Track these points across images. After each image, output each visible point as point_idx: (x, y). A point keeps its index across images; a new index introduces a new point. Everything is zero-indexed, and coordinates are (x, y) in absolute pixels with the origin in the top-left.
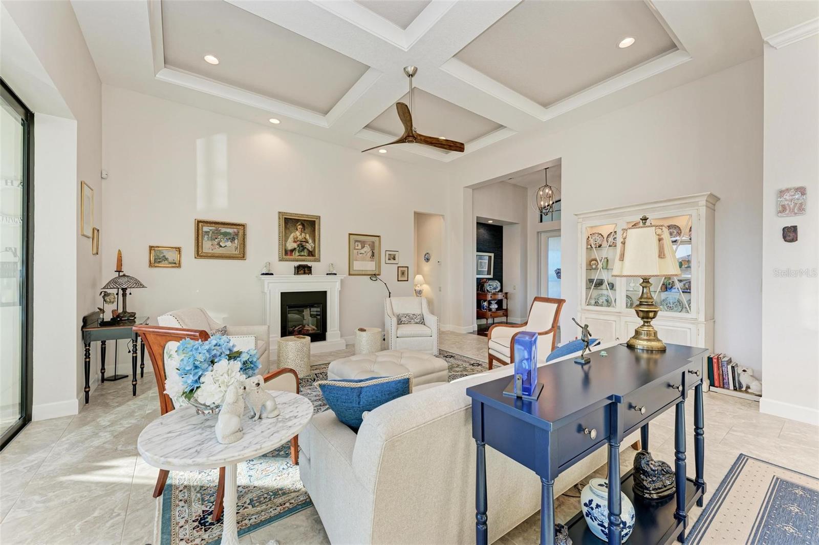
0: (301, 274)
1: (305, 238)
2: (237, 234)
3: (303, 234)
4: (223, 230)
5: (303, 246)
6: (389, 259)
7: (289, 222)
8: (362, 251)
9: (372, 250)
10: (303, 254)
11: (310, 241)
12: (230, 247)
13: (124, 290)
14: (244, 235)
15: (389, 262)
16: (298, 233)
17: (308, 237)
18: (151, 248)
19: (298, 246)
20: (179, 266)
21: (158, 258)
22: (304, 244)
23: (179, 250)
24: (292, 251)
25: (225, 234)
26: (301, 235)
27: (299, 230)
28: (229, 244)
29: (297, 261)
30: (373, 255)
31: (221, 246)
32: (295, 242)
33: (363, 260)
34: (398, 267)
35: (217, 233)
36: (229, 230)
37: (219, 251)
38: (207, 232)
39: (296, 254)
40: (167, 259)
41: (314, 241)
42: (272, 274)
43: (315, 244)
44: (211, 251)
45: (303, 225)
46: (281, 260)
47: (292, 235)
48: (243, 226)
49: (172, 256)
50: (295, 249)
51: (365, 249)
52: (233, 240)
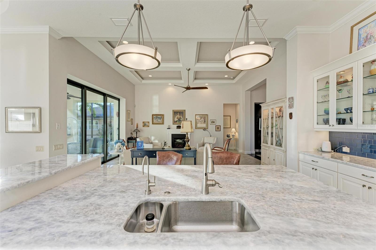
0: (178, 129)
1: (180, 117)
2: (161, 117)
3: (180, 116)
4: (158, 117)
5: (180, 120)
6: (212, 123)
7: (175, 113)
8: (201, 120)
9: (204, 120)
10: (180, 122)
11: (182, 118)
12: (160, 121)
13: (136, 132)
14: (163, 118)
15: (212, 124)
16: (178, 116)
17: (181, 117)
18: (143, 122)
19: (178, 120)
20: (149, 127)
21: (145, 124)
22: (180, 119)
23: (149, 122)
24: (176, 121)
25: (159, 118)
26: (179, 116)
27: (179, 115)
28: (160, 120)
29: (178, 124)
30: (205, 121)
31: (158, 121)
32: (177, 119)
33: (201, 123)
34: (216, 126)
35: (157, 117)
36: (159, 117)
37: (157, 122)
38: (155, 117)
39: (178, 123)
40: (146, 125)
41: (183, 118)
42: (170, 129)
43: (183, 119)
44: (155, 122)
45: (180, 113)
46: (173, 124)
47: (176, 116)
48: (163, 115)
49: (147, 124)
50: (177, 121)
51: (202, 120)
52: (160, 119)
